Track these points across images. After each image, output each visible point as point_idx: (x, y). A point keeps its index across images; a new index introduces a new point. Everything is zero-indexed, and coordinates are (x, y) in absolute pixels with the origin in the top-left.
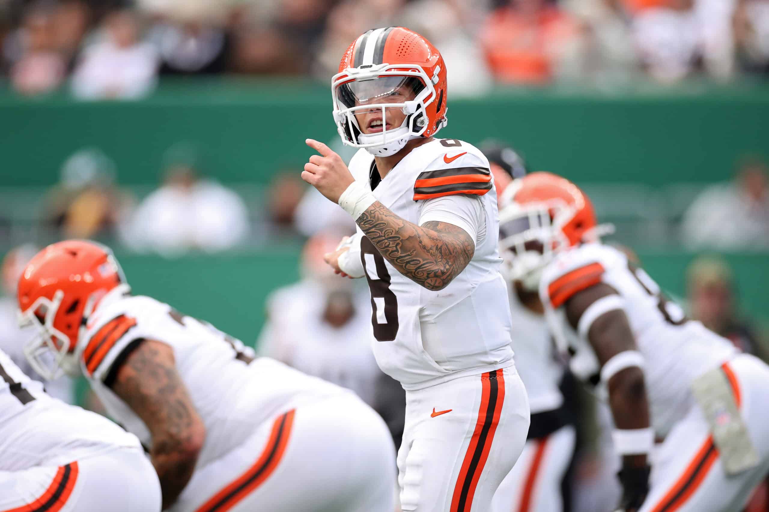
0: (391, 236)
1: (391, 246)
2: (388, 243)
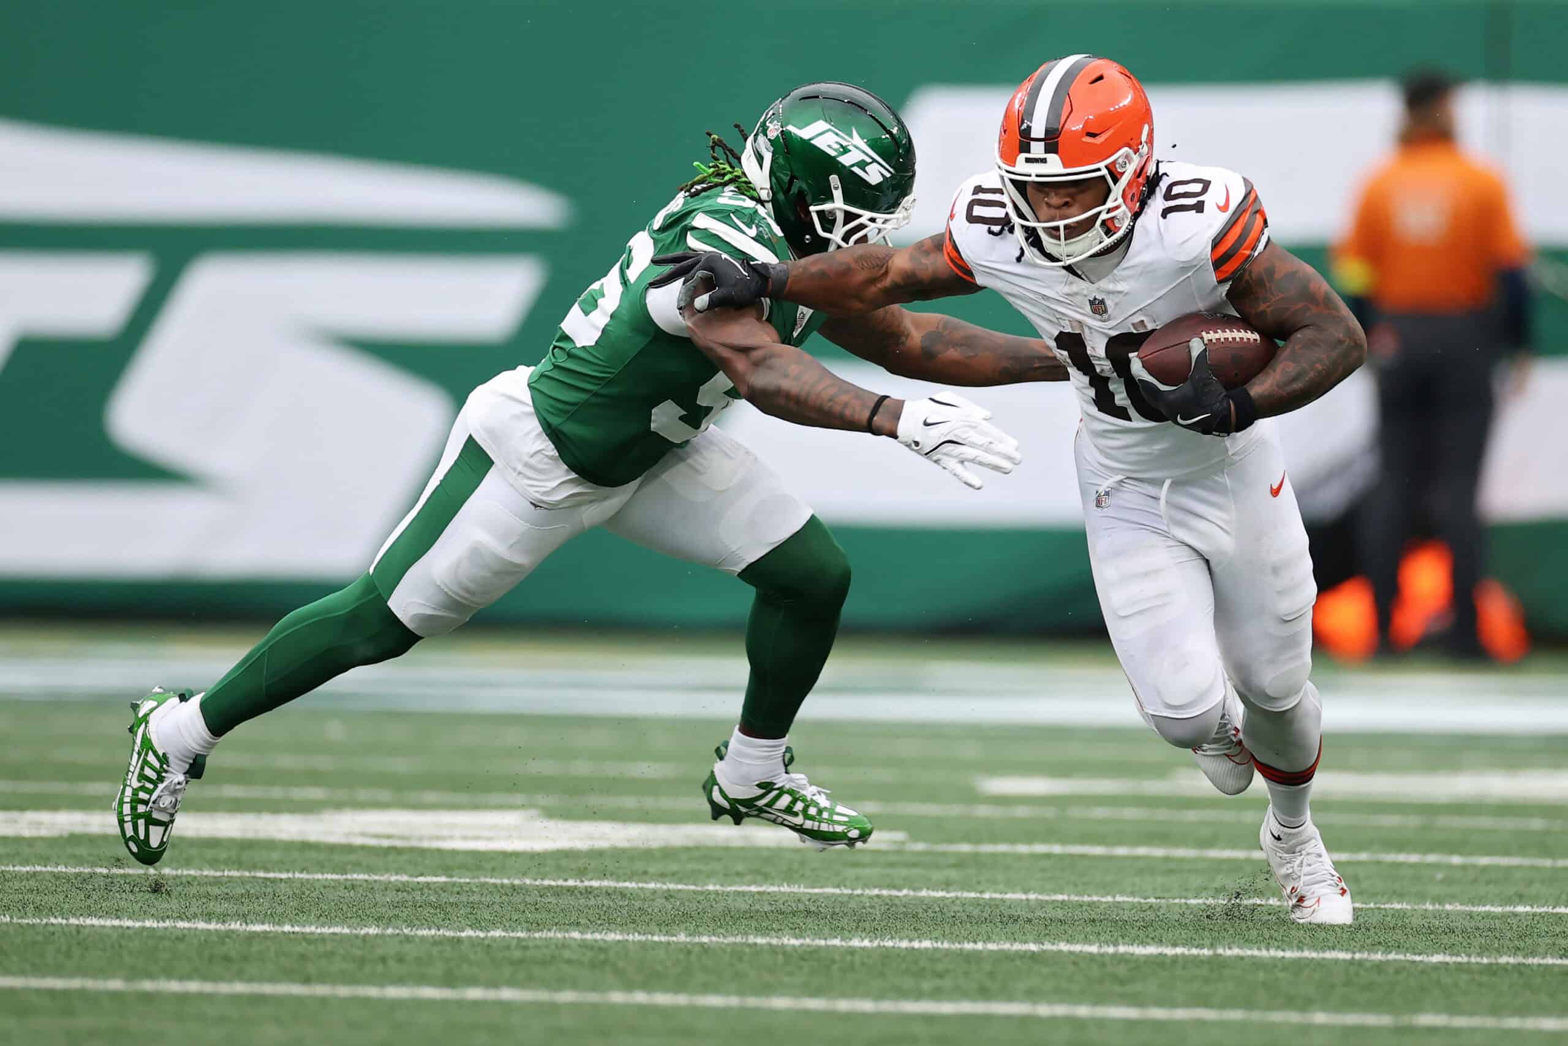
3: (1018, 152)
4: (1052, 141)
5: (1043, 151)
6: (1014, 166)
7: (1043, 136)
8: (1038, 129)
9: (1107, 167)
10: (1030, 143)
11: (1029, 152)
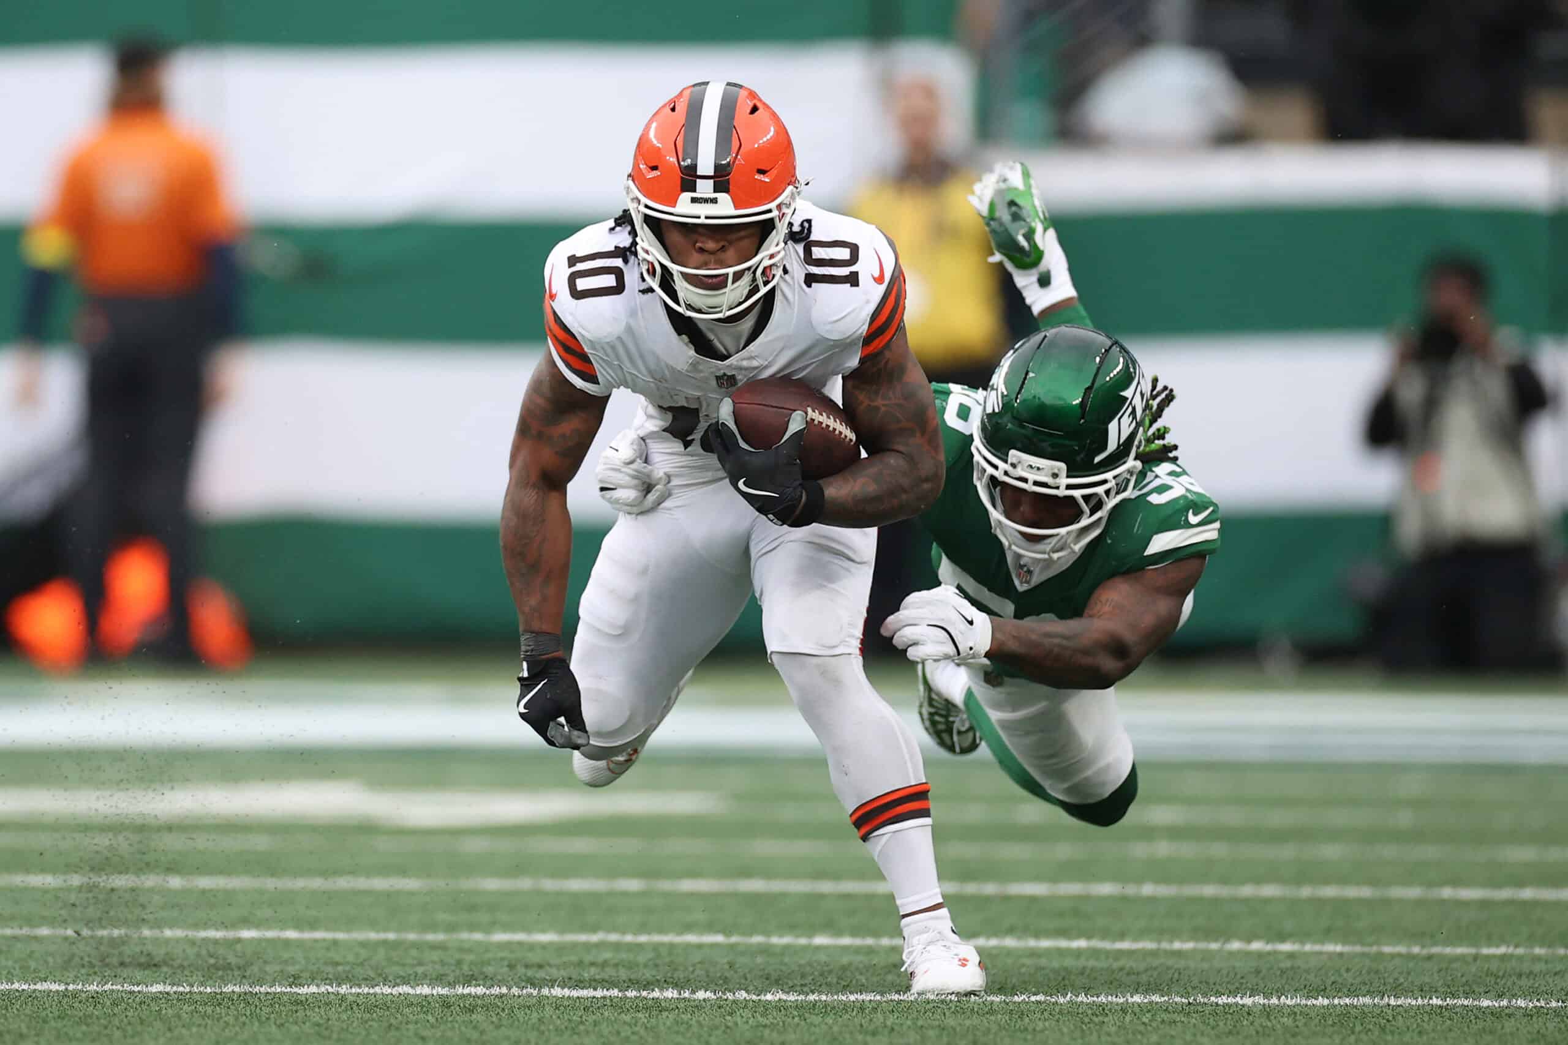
3: (679, 189)
4: (722, 180)
5: (712, 191)
6: (674, 207)
7: (712, 173)
8: (706, 164)
9: (777, 208)
10: (695, 181)
11: (694, 191)
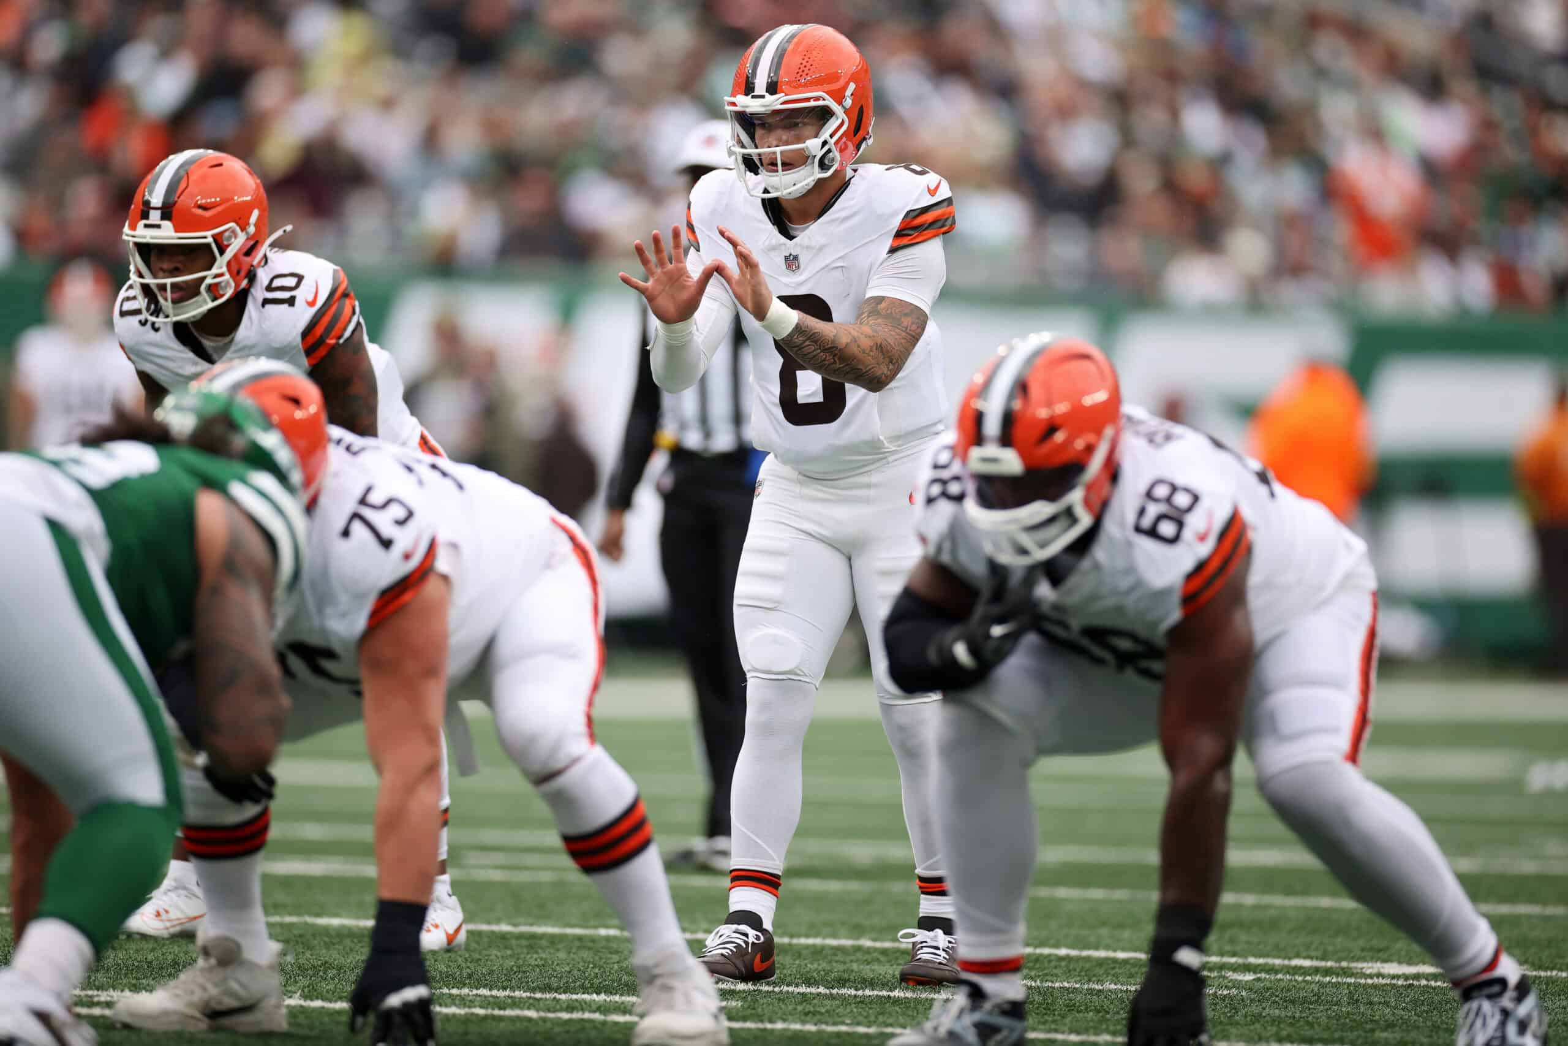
0: (827, 347)
1: (828, 358)
2: (824, 356)
4: (168, 210)
5: (159, 219)
7: (161, 206)
8: (158, 199)
9: (213, 236)
10: (149, 211)
11: (148, 219)
